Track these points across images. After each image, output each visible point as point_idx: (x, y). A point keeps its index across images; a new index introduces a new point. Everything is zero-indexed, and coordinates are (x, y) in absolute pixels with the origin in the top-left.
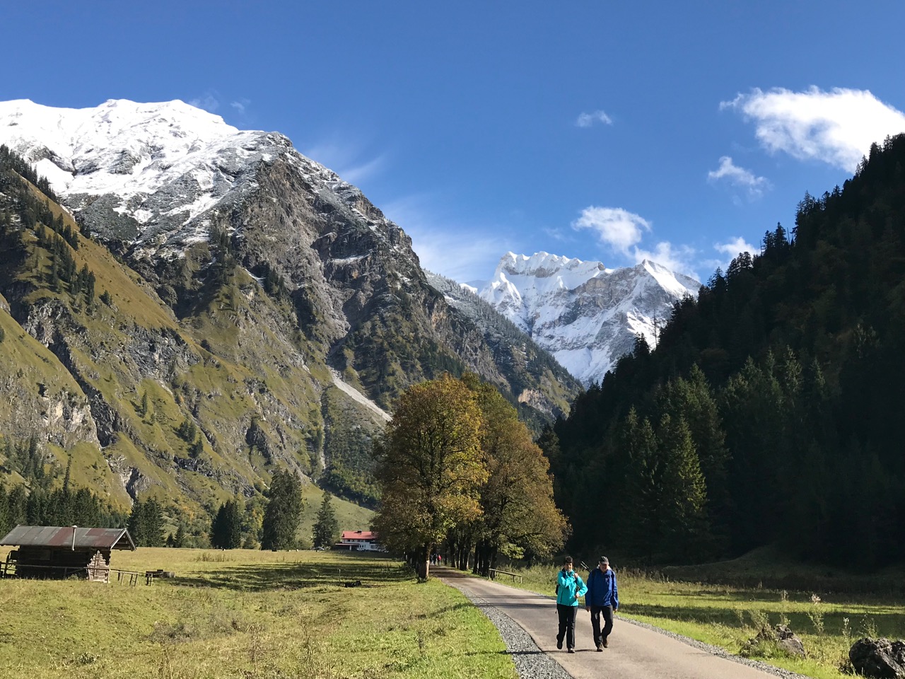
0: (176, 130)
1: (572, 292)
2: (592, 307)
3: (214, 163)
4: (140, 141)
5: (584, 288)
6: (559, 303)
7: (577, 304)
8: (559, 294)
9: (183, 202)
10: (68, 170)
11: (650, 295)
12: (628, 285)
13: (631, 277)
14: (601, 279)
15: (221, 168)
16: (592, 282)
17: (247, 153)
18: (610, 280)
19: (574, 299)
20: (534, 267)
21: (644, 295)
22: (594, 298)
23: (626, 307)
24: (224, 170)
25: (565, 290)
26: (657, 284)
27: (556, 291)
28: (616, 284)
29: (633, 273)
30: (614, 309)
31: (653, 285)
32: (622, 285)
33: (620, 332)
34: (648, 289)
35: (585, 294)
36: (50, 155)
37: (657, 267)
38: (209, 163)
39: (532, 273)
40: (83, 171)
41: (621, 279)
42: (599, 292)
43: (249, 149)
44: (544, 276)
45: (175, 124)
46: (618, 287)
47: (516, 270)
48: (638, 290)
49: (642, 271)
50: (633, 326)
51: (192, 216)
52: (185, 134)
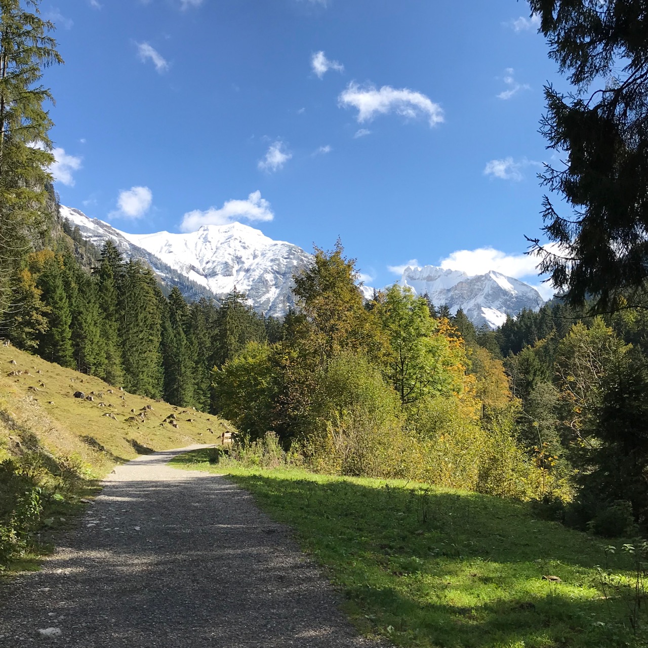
0: (243, 245)
1: (449, 290)
2: (461, 299)
3: (272, 269)
4: (230, 254)
5: (455, 288)
6: (441, 297)
7: (452, 298)
8: (441, 292)
9: (265, 293)
10: (203, 275)
11: (494, 292)
12: (482, 286)
13: (482, 281)
14: (465, 282)
15: (276, 271)
16: (461, 284)
17: (285, 260)
18: (471, 283)
19: (450, 294)
20: (425, 275)
21: (490, 292)
22: (462, 294)
23: (480, 299)
24: (278, 273)
25: (444, 290)
26: (498, 285)
27: (439, 290)
28: (474, 285)
29: (484, 278)
30: (474, 300)
31: (495, 286)
32: (478, 286)
33: (477, 316)
34: (492, 288)
35: (456, 291)
36: (193, 268)
37: (497, 275)
38: (270, 268)
39: (424, 279)
40: (209, 275)
41: (477, 282)
42: (464, 290)
43: (286, 258)
44: (431, 280)
45: (243, 241)
46: (476, 287)
47: (414, 277)
48: (487, 290)
49: (488, 278)
50: (485, 312)
51: (272, 300)
52: (248, 246)
